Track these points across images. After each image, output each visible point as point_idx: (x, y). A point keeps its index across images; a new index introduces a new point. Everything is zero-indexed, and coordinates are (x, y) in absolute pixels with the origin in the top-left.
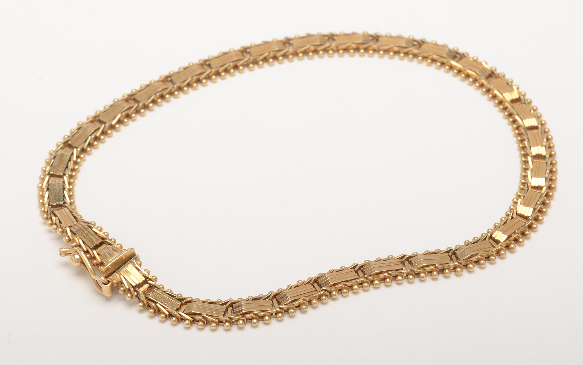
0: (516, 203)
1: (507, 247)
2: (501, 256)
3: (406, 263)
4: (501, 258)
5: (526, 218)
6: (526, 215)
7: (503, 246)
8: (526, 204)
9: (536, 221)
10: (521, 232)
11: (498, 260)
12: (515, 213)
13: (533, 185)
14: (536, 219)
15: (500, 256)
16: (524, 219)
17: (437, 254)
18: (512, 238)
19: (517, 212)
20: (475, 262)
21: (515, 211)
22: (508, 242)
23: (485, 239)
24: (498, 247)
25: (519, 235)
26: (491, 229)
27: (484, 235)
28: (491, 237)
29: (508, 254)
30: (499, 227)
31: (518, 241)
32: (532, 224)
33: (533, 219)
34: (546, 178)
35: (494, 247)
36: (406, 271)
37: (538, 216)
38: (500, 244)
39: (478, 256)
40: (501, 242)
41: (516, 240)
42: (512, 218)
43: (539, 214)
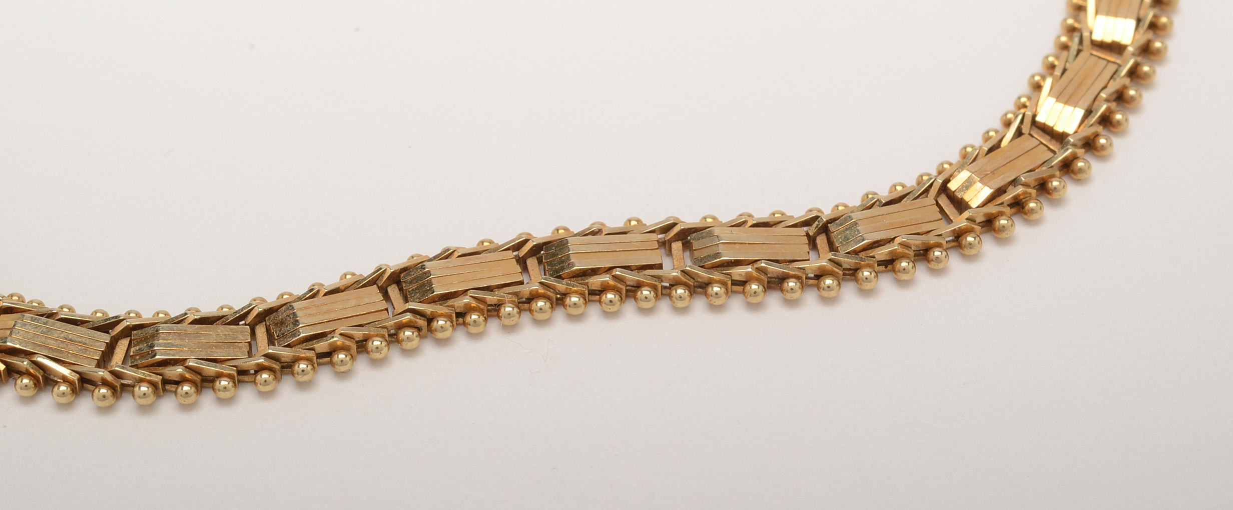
0: (1038, 87)
1: (989, 223)
2: (966, 251)
3: (677, 246)
4: (964, 257)
5: (1060, 138)
6: (1059, 128)
7: (975, 221)
8: (1064, 96)
9: (1086, 152)
10: (1036, 180)
11: (954, 261)
12: (1028, 121)
13: (1097, 37)
14: (1089, 144)
15: (961, 251)
16: (1054, 142)
17: (771, 226)
18: (1008, 197)
19: (1034, 116)
20: (880, 263)
21: (1029, 113)
22: (992, 209)
23: (926, 191)
24: (960, 221)
25: (1029, 190)
26: (950, 164)
27: (925, 178)
28: (944, 188)
29: (988, 246)
30: (974, 160)
31: (1023, 208)
32: (1074, 158)
33: (1080, 143)
34: (1139, 21)
35: (950, 221)
36: (671, 269)
37: (1097, 135)
38: (966, 214)
39: (894, 247)
40: (970, 208)
41: (1018, 205)
42: (1019, 133)
43: (1100, 129)
